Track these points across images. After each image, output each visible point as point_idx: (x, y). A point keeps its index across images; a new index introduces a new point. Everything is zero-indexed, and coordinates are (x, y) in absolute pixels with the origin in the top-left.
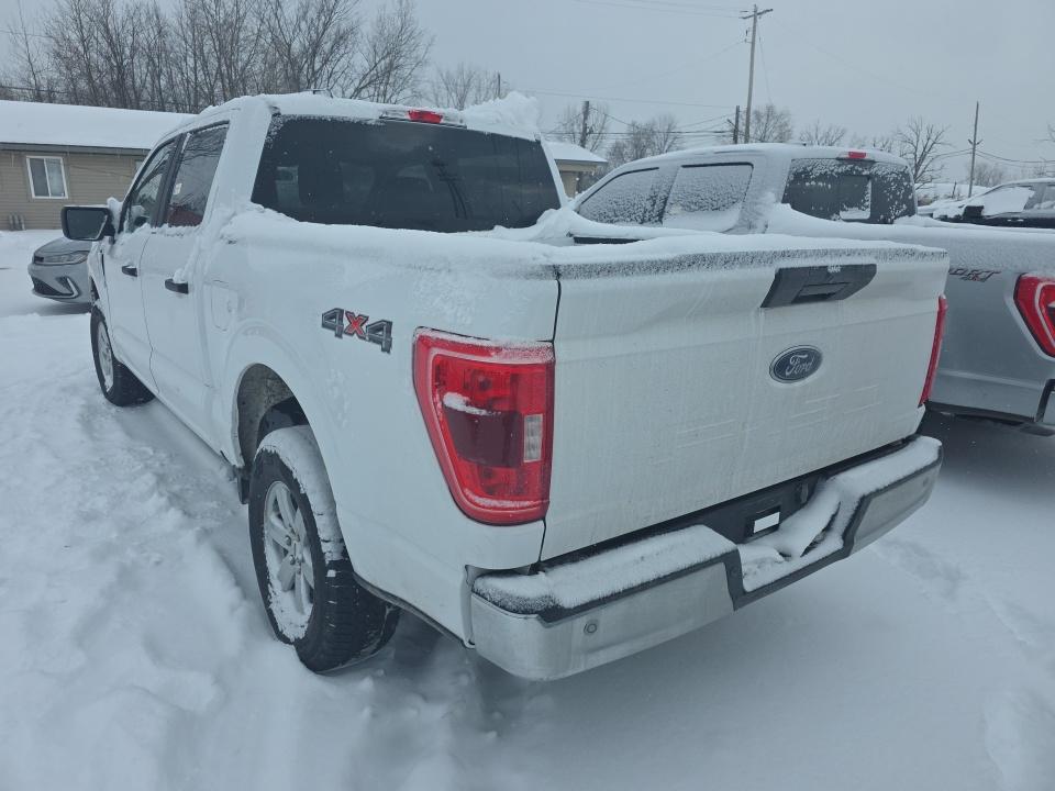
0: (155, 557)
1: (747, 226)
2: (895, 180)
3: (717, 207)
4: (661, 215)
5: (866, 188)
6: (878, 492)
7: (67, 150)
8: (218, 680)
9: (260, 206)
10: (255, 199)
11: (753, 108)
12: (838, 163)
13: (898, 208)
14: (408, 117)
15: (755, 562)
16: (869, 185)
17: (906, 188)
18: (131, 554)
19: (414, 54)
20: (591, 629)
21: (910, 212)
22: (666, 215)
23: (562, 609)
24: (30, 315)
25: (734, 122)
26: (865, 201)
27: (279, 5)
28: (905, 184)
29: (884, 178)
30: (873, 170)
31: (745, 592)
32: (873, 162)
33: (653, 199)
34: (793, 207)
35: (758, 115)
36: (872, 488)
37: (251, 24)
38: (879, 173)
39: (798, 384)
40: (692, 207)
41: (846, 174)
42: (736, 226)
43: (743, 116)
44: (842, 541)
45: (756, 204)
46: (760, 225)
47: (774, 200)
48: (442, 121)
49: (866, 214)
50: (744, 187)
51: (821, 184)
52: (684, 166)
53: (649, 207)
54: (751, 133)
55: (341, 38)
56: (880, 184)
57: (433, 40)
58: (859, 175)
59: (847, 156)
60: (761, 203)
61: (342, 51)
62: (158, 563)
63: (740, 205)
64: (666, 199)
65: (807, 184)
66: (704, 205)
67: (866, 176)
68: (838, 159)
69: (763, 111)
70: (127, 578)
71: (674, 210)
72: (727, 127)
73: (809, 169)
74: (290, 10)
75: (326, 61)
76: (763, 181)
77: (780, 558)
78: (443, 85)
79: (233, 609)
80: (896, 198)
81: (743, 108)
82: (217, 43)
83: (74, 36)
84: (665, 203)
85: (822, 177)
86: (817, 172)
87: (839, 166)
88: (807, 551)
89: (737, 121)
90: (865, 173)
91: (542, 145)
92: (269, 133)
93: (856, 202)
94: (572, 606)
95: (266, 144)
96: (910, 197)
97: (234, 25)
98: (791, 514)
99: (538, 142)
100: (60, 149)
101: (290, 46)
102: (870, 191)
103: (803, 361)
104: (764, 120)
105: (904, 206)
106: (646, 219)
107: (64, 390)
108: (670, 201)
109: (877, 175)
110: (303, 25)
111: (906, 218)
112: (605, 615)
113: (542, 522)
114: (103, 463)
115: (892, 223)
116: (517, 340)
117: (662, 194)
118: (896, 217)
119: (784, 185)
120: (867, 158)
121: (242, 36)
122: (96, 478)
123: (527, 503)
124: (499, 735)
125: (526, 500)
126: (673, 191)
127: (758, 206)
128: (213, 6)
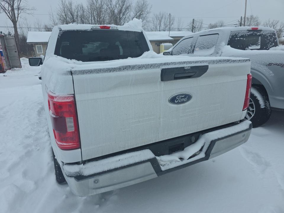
0: (38, 148)
1: (216, 53)
2: (270, 36)
3: (208, 48)
4: (193, 51)
5: (259, 39)
6: (219, 139)
7: (43, 43)
8: (36, 183)
9: (56, 55)
10: (55, 54)
11: (246, 16)
12: (248, 31)
13: (271, 44)
14: (100, 28)
15: (169, 161)
16: (260, 38)
17: (274, 38)
18: (33, 147)
19: (146, 10)
20: (96, 182)
21: (276, 45)
22: (195, 51)
23: (83, 176)
24: (39, 85)
25: (240, 21)
26: (258, 43)
27: (111, 1)
28: (274, 37)
29: (265, 35)
30: (261, 33)
31: (161, 171)
32: (261, 30)
33: (191, 46)
34: (232, 47)
35: (248, 18)
36: (216, 138)
37: (105, 7)
38: (264, 34)
39: (182, 105)
40: (202, 48)
41: (251, 35)
42: (213, 53)
43: (243, 19)
44: (205, 155)
45: (219, 46)
46: (220, 52)
47: (225, 44)
48: (110, 28)
49: (259, 47)
50: (216, 41)
51: (241, 38)
52: (200, 36)
53: (190, 49)
54: (246, 24)
55: (127, 8)
56: (264, 37)
57: (152, 6)
58: (256, 35)
59: (251, 29)
60: (220, 46)
61: (128, 12)
62: (38, 150)
63: (215, 46)
64: (195, 46)
65: (236, 39)
66: (204, 47)
67: (259, 35)
68: (247, 30)
69: (249, 17)
70: (28, 154)
71: (197, 49)
72: (238, 23)
73: (237, 34)
74: (114, 2)
75: (123, 15)
76: (221, 39)
77: (179, 160)
78: (155, 18)
79: (49, 163)
80: (270, 41)
81: (243, 17)
82: (97, 13)
83: (64, 14)
84: (194, 47)
85: (242, 36)
86: (240, 35)
87: (248, 32)
88: (190, 158)
89: (241, 21)
90: (258, 34)
91: (143, 33)
92: (58, 36)
93: (255, 43)
94: (87, 175)
95: (58, 39)
96: (276, 41)
97: (101, 7)
98: (189, 145)
99: (142, 32)
100: (41, 43)
101: (114, 11)
102: (260, 40)
103: (182, 98)
104: (250, 20)
105: (273, 44)
106: (189, 52)
107: (38, 103)
108: (196, 46)
109: (263, 35)
110: (117, 6)
111: (274, 48)
112: (101, 178)
113: (80, 149)
114: (39, 123)
115: (269, 49)
116: (62, 94)
117: (194, 45)
118: (270, 47)
119: (228, 39)
120: (258, 29)
121: (103, 10)
122: (36, 126)
123: (71, 144)
124: (100, 206)
125: (70, 143)
126: (197, 44)
127: (220, 47)
128: (96, 3)
